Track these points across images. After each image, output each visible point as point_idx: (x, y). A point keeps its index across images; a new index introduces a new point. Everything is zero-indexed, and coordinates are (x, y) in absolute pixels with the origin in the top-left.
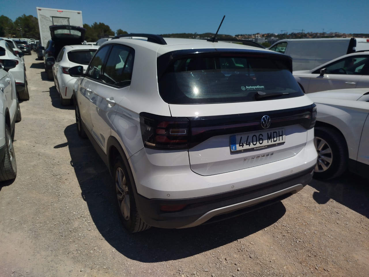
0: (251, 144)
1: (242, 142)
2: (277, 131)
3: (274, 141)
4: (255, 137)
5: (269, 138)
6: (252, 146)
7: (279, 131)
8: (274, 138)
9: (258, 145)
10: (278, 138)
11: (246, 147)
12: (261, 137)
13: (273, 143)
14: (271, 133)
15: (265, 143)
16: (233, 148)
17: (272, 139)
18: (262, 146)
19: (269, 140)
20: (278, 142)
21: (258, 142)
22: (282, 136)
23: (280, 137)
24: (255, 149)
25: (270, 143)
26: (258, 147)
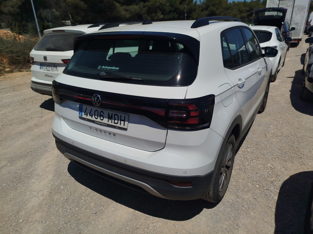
0: (94, 116)
1: (86, 112)
2: (119, 115)
3: (114, 123)
4: (96, 112)
5: (110, 118)
6: (93, 119)
7: (121, 116)
8: (115, 120)
9: (99, 120)
10: (119, 122)
11: (89, 117)
12: (102, 114)
13: (113, 124)
14: (112, 114)
15: (105, 121)
16: (80, 114)
17: (113, 121)
18: (102, 123)
19: (109, 120)
20: (118, 125)
21: (99, 117)
22: (124, 121)
23: (122, 121)
24: (96, 122)
25: (110, 123)
26: (99, 122)
